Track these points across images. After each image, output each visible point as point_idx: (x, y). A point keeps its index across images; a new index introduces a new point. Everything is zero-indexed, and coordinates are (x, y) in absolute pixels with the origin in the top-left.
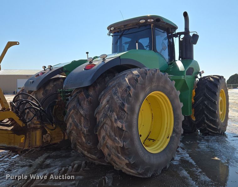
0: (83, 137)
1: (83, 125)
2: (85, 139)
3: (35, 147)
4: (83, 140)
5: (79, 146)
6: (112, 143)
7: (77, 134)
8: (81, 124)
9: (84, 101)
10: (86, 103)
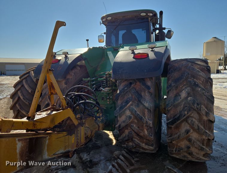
0: (145, 130)
1: (147, 118)
2: (148, 132)
3: (81, 145)
4: (145, 132)
5: (137, 139)
6: (197, 136)
7: (139, 127)
8: (145, 117)
9: (145, 92)
10: (147, 94)
